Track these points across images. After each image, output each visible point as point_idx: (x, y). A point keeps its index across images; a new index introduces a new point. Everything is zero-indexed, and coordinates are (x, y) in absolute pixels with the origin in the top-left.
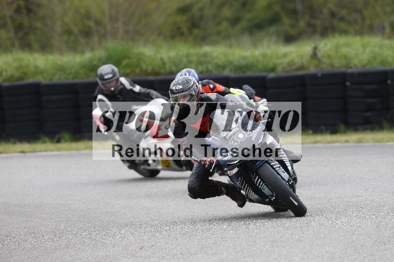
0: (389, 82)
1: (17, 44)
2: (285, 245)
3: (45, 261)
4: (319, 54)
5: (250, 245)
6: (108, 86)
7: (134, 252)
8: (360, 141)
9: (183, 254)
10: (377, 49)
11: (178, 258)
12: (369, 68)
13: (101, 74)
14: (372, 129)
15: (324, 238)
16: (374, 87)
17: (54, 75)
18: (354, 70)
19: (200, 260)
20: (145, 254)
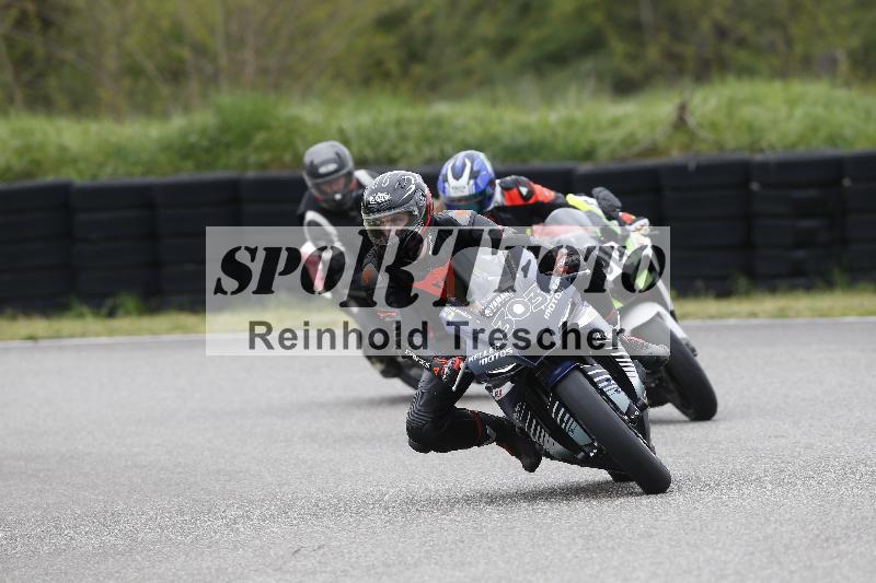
0: (847, 182)
1: (19, 96)
2: (616, 546)
3: (81, 580)
4: (692, 121)
5: (539, 545)
6: (328, 190)
7: (280, 562)
8: (782, 314)
9: (389, 566)
10: (819, 111)
11: (377, 573)
12: (802, 151)
13: (312, 163)
14: (809, 288)
15: (701, 530)
16: (813, 193)
17: (101, 166)
18: (770, 156)
19: (426, 578)
20: (305, 565)
